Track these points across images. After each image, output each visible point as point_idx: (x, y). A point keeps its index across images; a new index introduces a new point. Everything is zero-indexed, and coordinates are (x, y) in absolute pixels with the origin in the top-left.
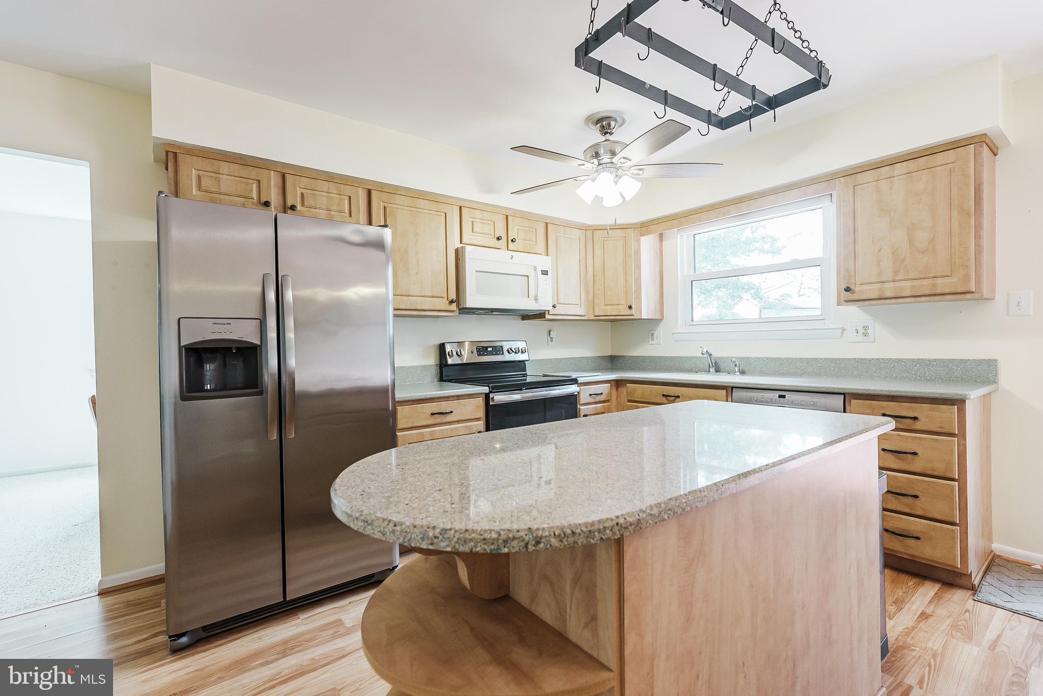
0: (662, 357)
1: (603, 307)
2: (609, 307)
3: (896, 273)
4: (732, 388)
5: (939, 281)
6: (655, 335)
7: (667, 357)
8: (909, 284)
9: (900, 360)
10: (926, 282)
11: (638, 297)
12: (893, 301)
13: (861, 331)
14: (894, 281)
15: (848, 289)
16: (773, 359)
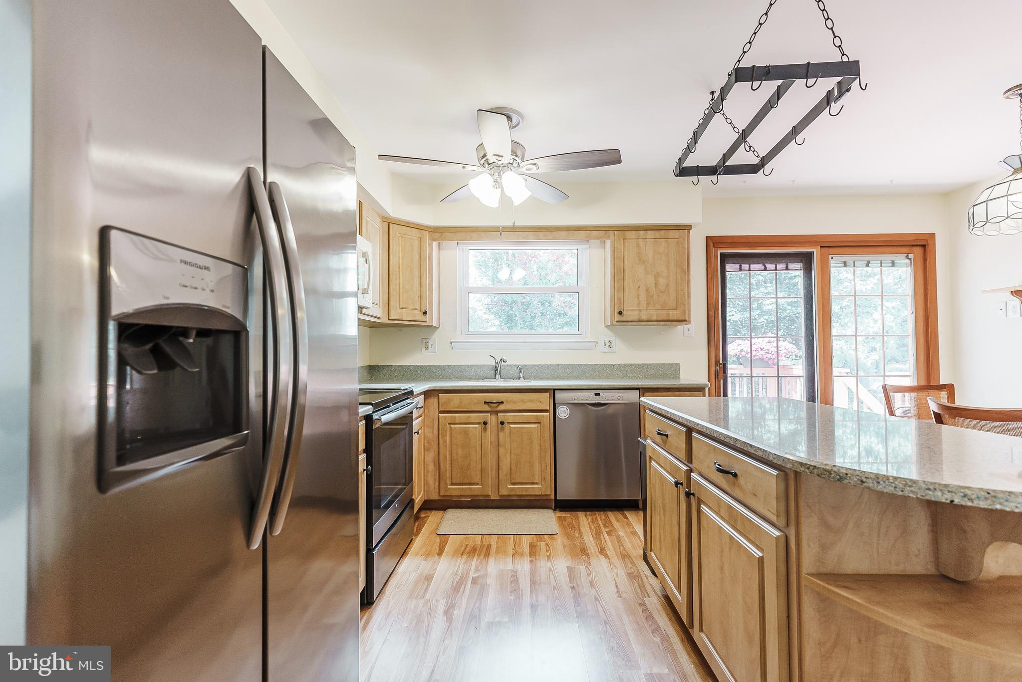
0: (440, 366)
1: (398, 309)
2: (404, 311)
3: (648, 304)
4: (554, 390)
5: (671, 312)
6: (430, 344)
7: (444, 366)
8: (654, 313)
9: (631, 365)
10: (664, 312)
11: (431, 303)
12: (645, 323)
13: (608, 344)
14: (647, 310)
15: (620, 313)
16: (546, 366)
